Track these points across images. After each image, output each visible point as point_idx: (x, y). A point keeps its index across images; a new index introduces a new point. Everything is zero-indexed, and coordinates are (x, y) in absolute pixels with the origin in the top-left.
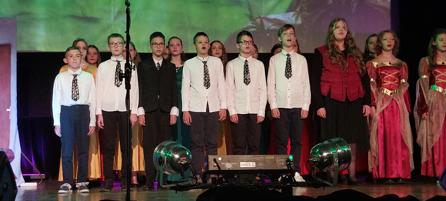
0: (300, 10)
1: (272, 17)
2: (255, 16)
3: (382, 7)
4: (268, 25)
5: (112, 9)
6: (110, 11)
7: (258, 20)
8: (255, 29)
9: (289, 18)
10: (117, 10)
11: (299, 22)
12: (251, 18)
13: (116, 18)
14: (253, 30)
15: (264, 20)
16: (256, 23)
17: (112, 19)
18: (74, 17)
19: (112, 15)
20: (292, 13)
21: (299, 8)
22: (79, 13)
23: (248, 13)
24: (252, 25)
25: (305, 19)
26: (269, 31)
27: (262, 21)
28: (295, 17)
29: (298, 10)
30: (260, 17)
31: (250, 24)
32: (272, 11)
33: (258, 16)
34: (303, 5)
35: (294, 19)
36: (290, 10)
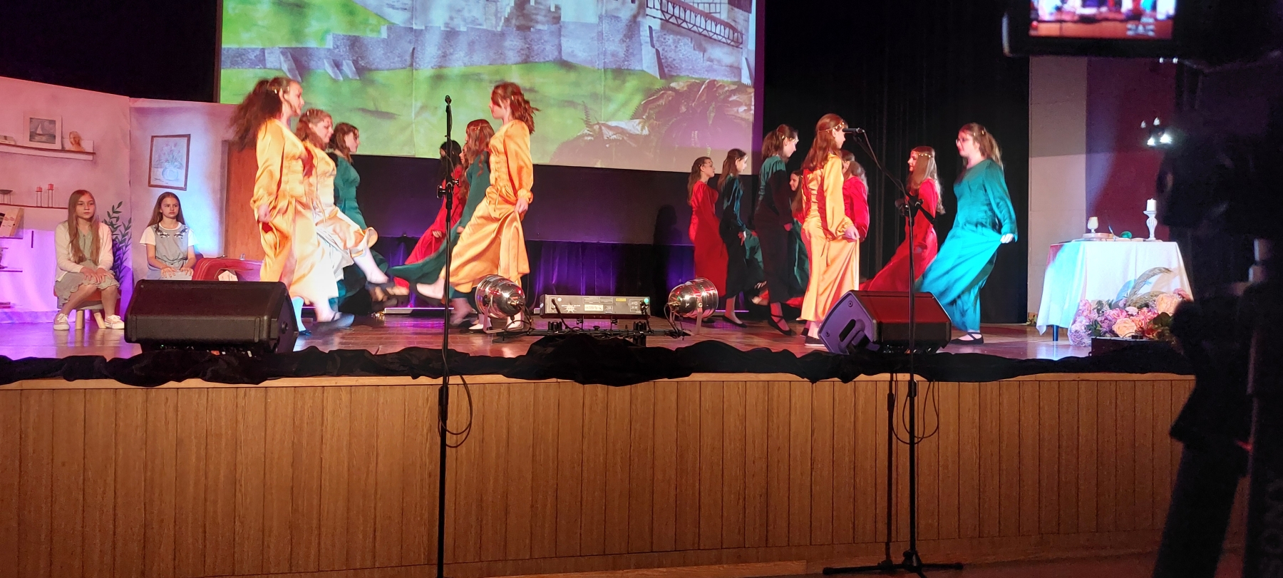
0: (647, 117)
1: (613, 123)
2: (593, 121)
3: (742, 119)
4: (608, 134)
5: (413, 103)
6: (412, 105)
7: (597, 127)
8: (592, 138)
9: (633, 126)
10: (419, 104)
11: (646, 132)
12: (587, 123)
13: (418, 114)
14: (589, 138)
15: (603, 128)
16: (594, 131)
17: (413, 115)
18: (364, 110)
19: (413, 109)
20: (637, 121)
21: (647, 114)
22: (371, 106)
23: (584, 117)
24: (588, 132)
25: (652, 128)
26: (609, 141)
27: (600, 128)
28: (640, 125)
29: (644, 117)
30: (598, 124)
31: (586, 131)
32: (613, 116)
33: (596, 122)
34: (652, 112)
35: (639, 128)
36: (634, 117)
